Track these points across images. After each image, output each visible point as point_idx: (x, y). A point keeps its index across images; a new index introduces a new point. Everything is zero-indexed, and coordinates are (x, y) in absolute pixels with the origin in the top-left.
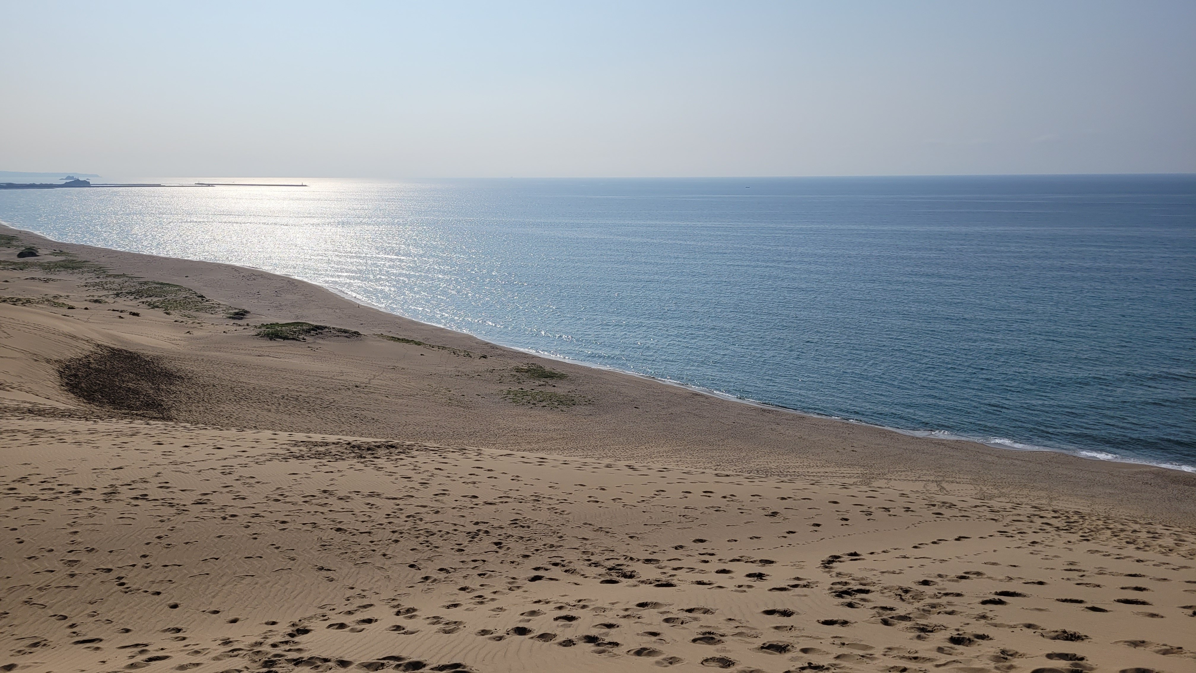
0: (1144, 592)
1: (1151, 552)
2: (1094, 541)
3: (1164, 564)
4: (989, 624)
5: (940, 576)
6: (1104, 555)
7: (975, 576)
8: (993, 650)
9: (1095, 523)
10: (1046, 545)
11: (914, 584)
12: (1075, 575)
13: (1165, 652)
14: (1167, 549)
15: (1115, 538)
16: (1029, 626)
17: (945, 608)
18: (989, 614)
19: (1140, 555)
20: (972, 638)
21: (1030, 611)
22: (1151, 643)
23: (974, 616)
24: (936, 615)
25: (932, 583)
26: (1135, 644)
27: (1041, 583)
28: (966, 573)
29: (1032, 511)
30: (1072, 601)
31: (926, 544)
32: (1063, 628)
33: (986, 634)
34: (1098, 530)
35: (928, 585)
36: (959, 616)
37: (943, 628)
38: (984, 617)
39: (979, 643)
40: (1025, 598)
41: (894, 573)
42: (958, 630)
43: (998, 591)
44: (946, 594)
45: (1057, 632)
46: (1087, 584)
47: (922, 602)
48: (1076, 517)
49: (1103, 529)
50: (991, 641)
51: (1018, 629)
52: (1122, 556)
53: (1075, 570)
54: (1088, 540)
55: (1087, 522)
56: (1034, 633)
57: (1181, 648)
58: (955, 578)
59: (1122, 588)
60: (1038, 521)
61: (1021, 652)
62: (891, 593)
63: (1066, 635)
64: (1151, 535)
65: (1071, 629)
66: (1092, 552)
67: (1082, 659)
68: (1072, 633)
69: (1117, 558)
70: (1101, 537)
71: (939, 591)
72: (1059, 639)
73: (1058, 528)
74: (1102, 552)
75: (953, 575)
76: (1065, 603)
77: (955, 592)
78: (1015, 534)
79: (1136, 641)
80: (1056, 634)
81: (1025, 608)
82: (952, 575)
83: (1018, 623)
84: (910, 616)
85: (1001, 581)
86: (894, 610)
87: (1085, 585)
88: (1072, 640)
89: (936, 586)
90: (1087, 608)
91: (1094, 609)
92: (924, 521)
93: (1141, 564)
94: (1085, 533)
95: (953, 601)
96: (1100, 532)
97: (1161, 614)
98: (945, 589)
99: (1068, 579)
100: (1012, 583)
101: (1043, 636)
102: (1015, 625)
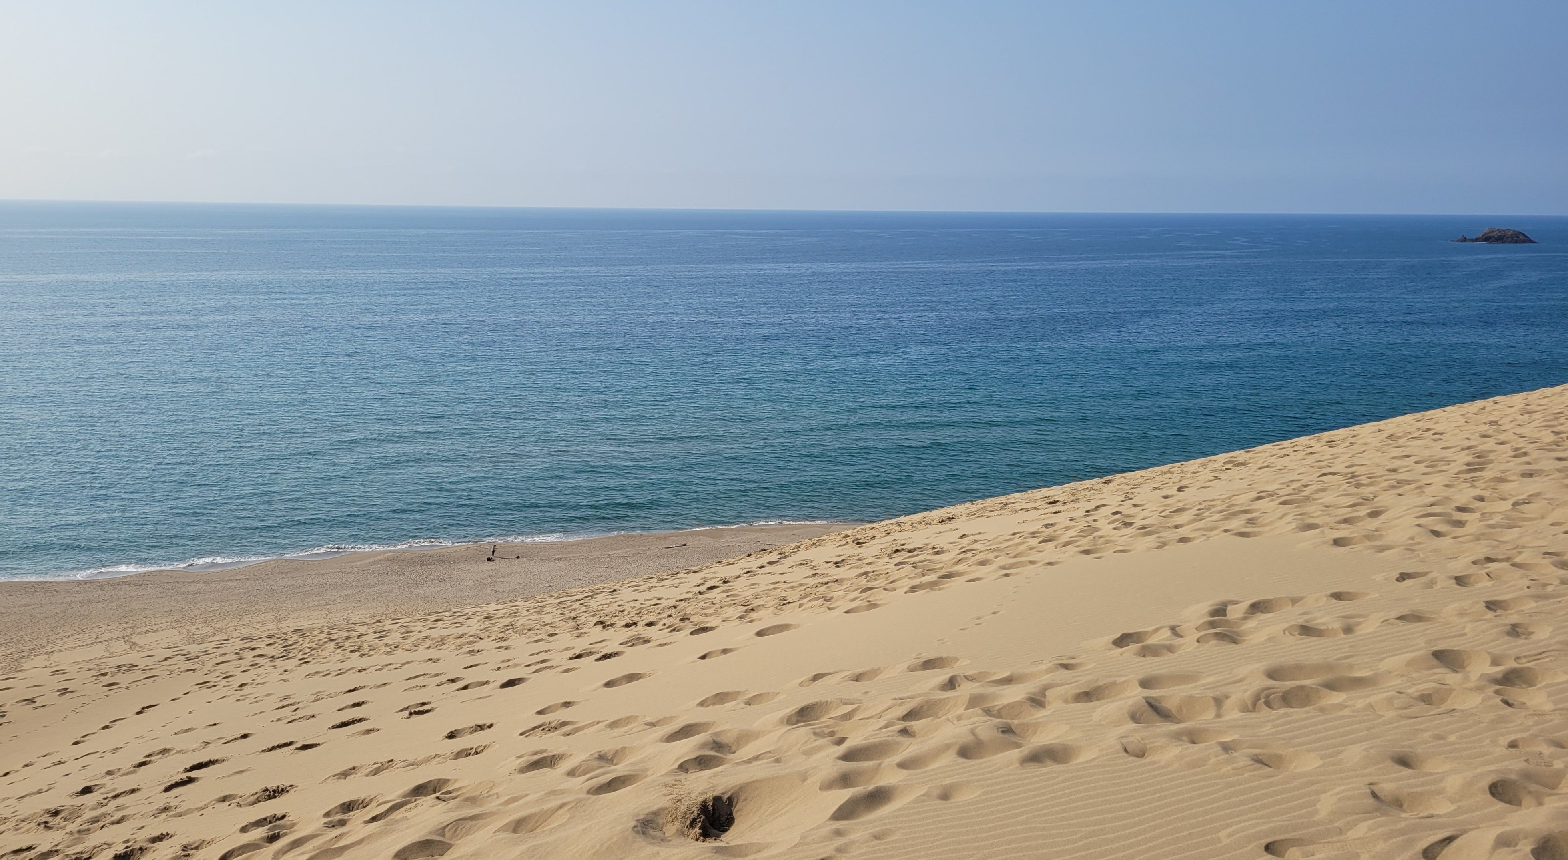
0: (363, 706)
1: (376, 655)
2: (315, 661)
3: (387, 665)
4: (171, 816)
5: (109, 773)
6: (324, 676)
7: (160, 756)
8: (172, 850)
9: (317, 639)
10: (258, 684)
11: (70, 798)
12: (287, 711)
13: (376, 772)
14: (393, 647)
15: (339, 650)
16: (223, 799)
17: (112, 816)
18: (174, 803)
19: (364, 662)
20: (144, 845)
21: (228, 778)
22: (362, 766)
23: (151, 814)
24: (98, 831)
25: (96, 788)
26: (345, 774)
27: (245, 736)
28: (147, 756)
29: (242, 644)
30: (280, 746)
31: (93, 733)
32: (263, 787)
33: (165, 833)
34: (320, 646)
35: (91, 792)
36: (132, 820)
37: (106, 846)
38: (166, 809)
39: (154, 849)
40: (224, 763)
41: (40, 792)
42: (127, 841)
43: (188, 766)
44: (116, 796)
45: (256, 793)
46: (300, 718)
47: (79, 821)
48: (295, 637)
49: (326, 642)
50: (173, 838)
51: (210, 808)
52: (344, 671)
53: (288, 705)
54: (308, 662)
55: (308, 639)
56: (229, 805)
57: (392, 760)
58: (132, 769)
59: (339, 710)
60: (249, 655)
61: (208, 839)
62: (33, 824)
63: (268, 793)
64: (378, 635)
65: (272, 785)
66: (309, 676)
67: (283, 817)
68: (274, 788)
69: (338, 675)
70: (323, 654)
71: (105, 796)
72: (260, 801)
73: (273, 657)
74: (323, 672)
75: (130, 765)
76: (273, 752)
77: (127, 789)
78: (220, 681)
79: (346, 771)
80: (256, 796)
81: (221, 776)
82: (128, 765)
83: (209, 800)
84: (58, 848)
85: (194, 750)
86: (34, 848)
87: (297, 722)
88: (275, 797)
89: (103, 790)
90: (297, 749)
91: (305, 747)
92: (91, 701)
93: (364, 672)
94: (306, 654)
95: (124, 803)
96: (323, 648)
97: (377, 727)
98: (115, 789)
99: (279, 720)
100: (208, 749)
101: (241, 806)
102: (205, 805)
